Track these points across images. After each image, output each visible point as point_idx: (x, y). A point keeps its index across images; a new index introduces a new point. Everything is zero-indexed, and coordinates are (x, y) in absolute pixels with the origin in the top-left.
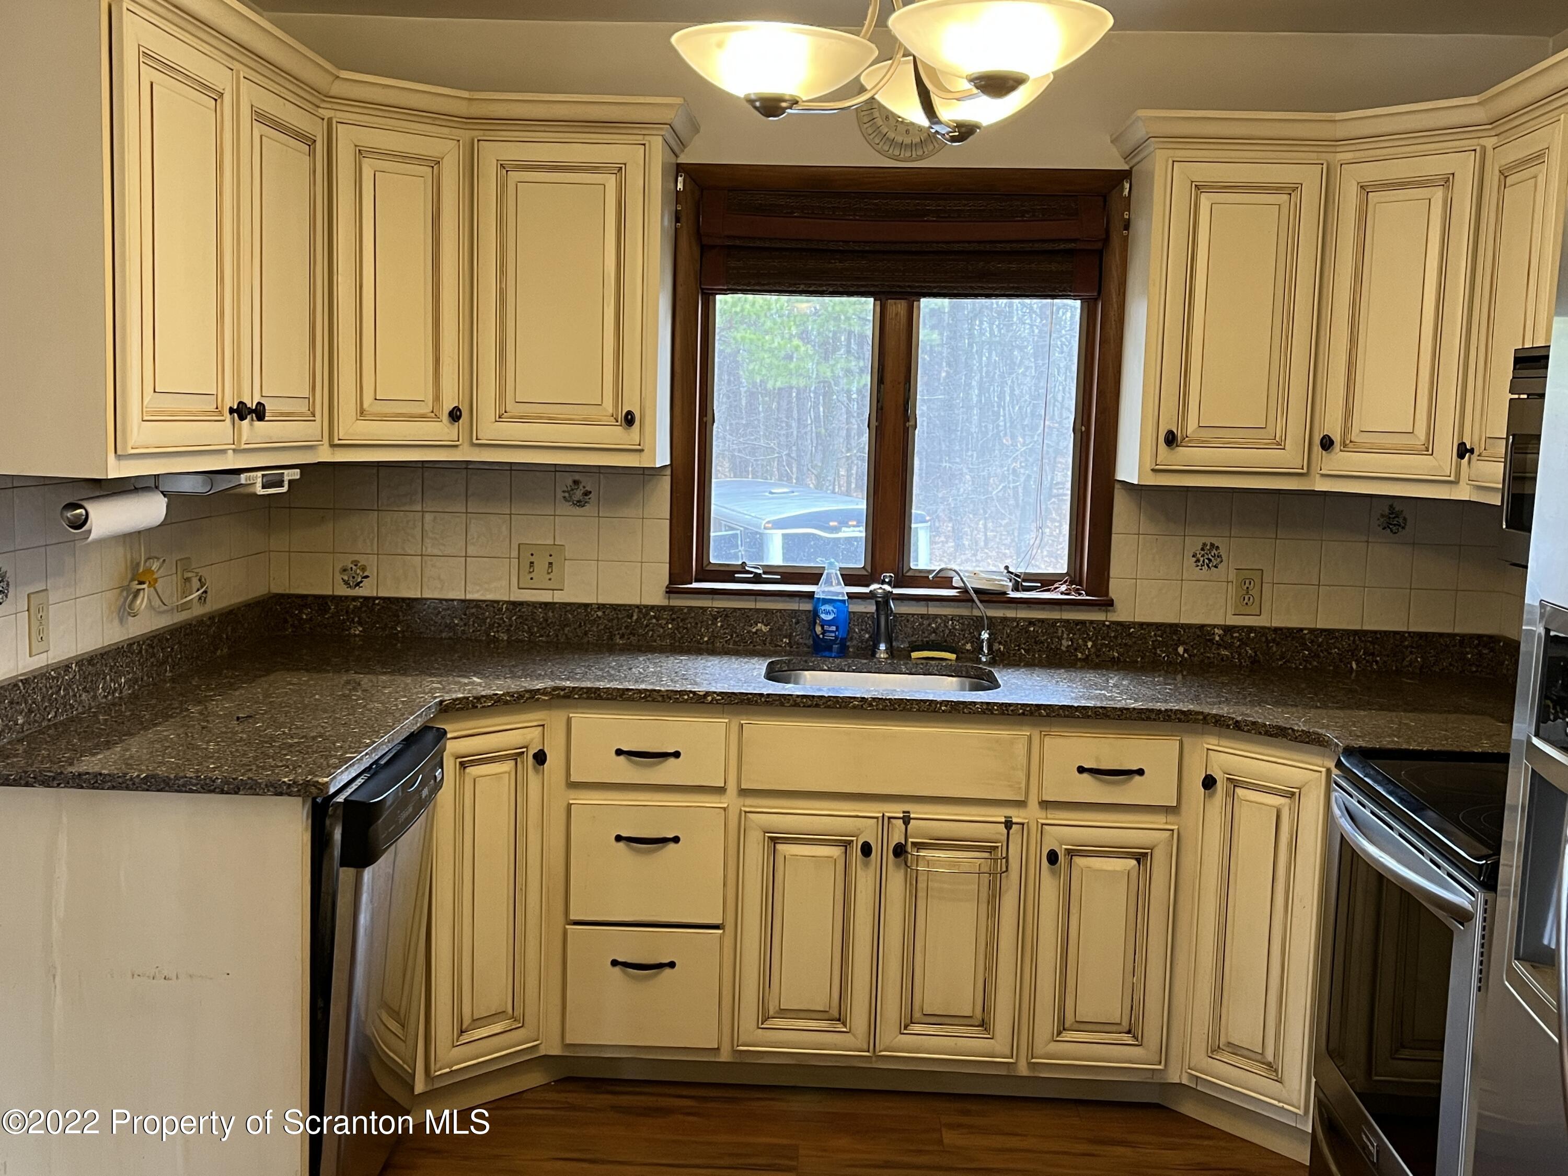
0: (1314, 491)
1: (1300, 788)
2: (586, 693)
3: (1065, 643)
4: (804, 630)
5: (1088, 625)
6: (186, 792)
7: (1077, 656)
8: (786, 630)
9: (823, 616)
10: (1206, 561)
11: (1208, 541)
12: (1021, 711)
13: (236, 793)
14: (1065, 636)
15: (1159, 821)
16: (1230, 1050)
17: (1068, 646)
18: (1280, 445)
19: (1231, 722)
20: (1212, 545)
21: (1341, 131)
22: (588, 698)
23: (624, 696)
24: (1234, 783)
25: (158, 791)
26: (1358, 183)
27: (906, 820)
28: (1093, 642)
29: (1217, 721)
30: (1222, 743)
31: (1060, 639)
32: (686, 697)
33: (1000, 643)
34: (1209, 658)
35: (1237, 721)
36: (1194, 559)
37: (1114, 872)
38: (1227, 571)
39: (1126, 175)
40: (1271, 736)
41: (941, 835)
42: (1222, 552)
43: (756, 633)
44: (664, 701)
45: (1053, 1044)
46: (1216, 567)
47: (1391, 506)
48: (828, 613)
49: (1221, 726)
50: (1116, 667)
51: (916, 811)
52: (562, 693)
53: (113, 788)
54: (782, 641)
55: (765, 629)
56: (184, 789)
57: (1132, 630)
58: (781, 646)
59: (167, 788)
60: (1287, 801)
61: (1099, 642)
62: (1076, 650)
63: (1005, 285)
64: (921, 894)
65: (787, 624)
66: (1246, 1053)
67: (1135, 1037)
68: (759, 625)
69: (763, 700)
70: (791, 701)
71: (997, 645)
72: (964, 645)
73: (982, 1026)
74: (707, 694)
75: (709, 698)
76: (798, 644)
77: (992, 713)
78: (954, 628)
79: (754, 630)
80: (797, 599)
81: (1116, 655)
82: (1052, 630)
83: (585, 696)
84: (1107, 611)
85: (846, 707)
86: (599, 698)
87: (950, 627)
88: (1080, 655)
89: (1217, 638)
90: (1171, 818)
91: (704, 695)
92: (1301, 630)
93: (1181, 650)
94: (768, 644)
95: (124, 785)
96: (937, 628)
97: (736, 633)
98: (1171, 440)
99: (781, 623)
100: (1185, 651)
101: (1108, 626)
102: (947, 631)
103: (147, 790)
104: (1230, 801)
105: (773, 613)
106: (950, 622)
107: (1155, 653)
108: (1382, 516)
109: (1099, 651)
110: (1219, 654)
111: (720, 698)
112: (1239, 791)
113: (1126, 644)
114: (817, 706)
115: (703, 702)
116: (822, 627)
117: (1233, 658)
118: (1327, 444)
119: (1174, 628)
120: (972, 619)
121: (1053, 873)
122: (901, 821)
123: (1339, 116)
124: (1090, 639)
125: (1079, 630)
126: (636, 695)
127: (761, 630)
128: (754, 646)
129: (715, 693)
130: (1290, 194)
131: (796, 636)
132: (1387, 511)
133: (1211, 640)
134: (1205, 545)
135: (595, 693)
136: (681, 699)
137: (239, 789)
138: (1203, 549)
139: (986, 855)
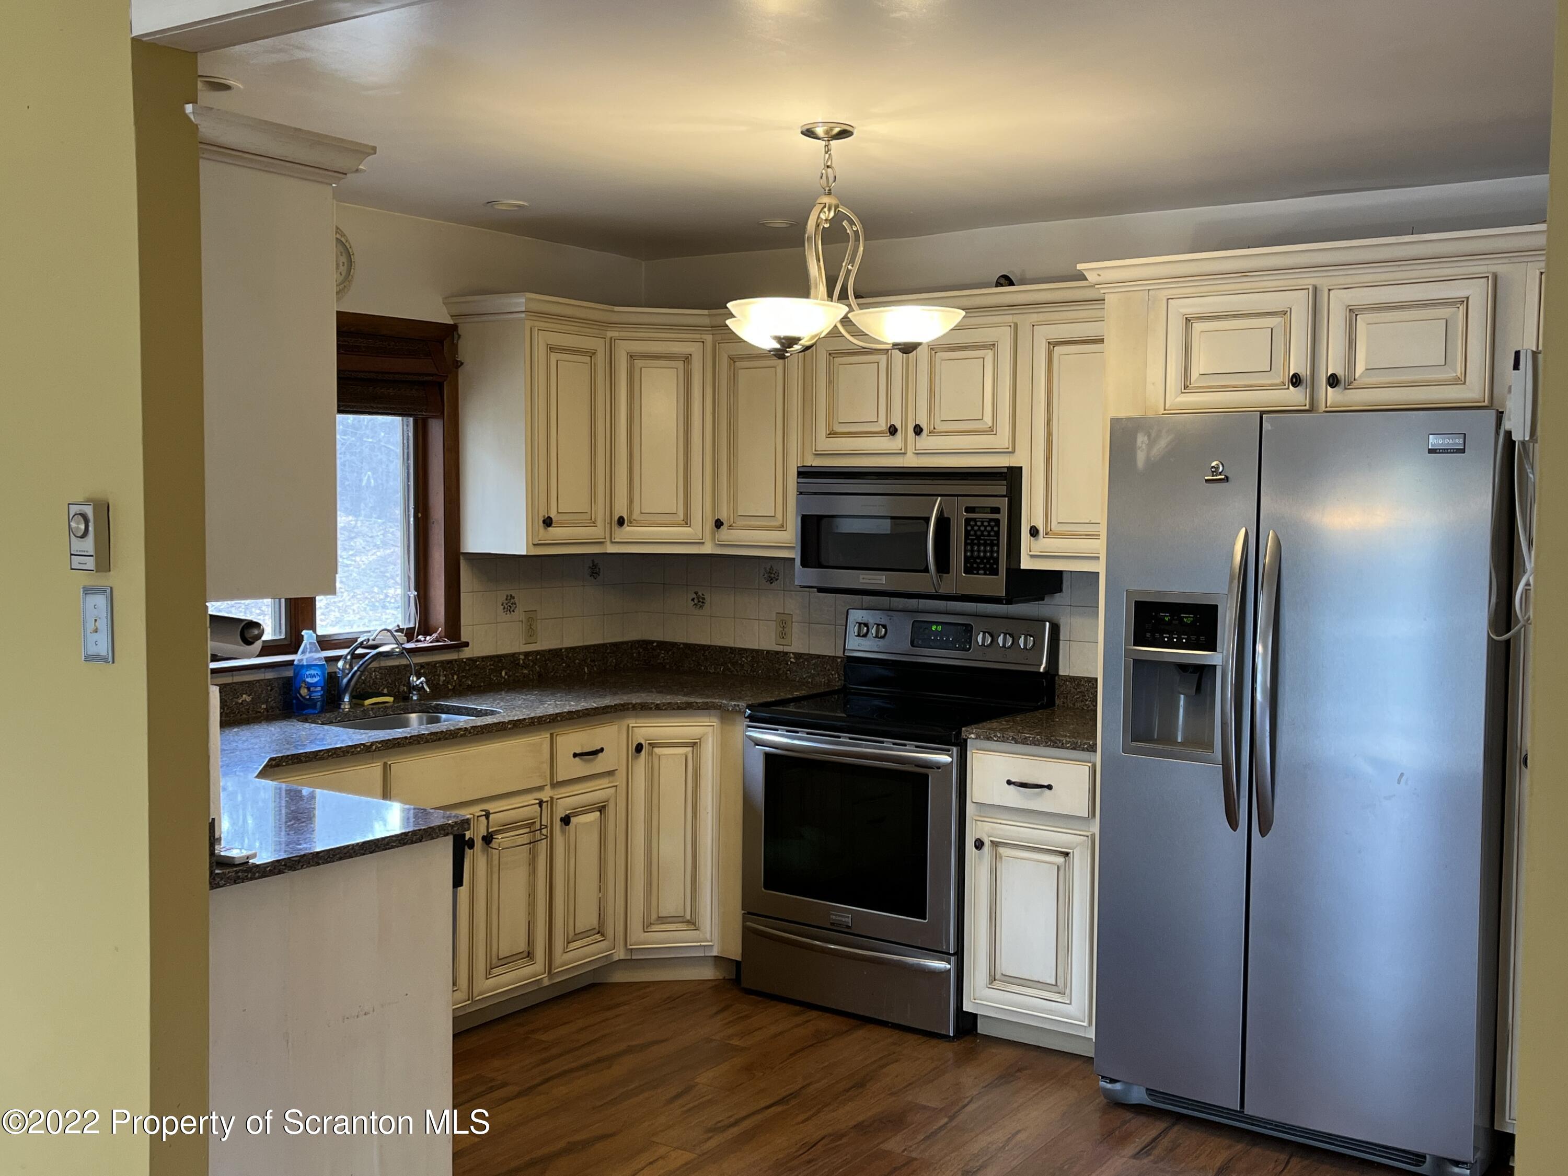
0: (606, 553)
1: (700, 739)
2: (291, 759)
3: (442, 678)
4: (276, 695)
5: (454, 663)
6: (389, 849)
7: (448, 687)
8: (264, 697)
9: (309, 680)
10: (509, 608)
11: (509, 593)
12: (548, 720)
13: (421, 841)
14: (442, 673)
15: (604, 782)
16: (659, 922)
17: (444, 681)
18: (594, 524)
19: (653, 706)
20: (511, 595)
21: (614, 318)
22: (293, 763)
23: (318, 757)
24: (653, 745)
25: (371, 853)
26: (628, 353)
27: (487, 815)
28: (457, 675)
29: (642, 707)
30: (638, 721)
31: (439, 676)
32: (359, 749)
33: (404, 685)
34: (517, 676)
35: (657, 704)
36: (502, 607)
37: (591, 822)
38: (519, 614)
39: (454, 328)
40: (682, 709)
41: (509, 821)
42: (516, 600)
43: (242, 703)
44: (344, 756)
45: (564, 955)
46: (513, 611)
47: (593, 561)
48: (313, 676)
49: (646, 709)
50: (470, 693)
51: (491, 807)
52: (274, 762)
53: (341, 859)
54: (261, 707)
55: (248, 699)
56: (388, 847)
57: (478, 663)
58: (260, 712)
59: (377, 849)
60: (690, 749)
61: (461, 675)
62: (448, 683)
63: (388, 406)
64: (496, 869)
65: (264, 692)
66: (670, 920)
67: (603, 935)
68: (244, 696)
69: (407, 741)
70: (424, 739)
71: (402, 687)
72: (382, 690)
73: (528, 956)
74: (373, 744)
75: (374, 747)
76: (273, 708)
77: (534, 725)
78: (376, 678)
79: (240, 701)
80: (263, 670)
81: (470, 683)
82: (434, 670)
83: (290, 762)
84: (459, 651)
85: (456, 737)
86: (300, 762)
87: (374, 678)
88: (450, 687)
89: (521, 662)
90: (611, 778)
91: (371, 745)
92: (561, 649)
93: (503, 673)
94: (251, 712)
95: (348, 855)
96: (366, 679)
97: (226, 705)
98: (548, 522)
99: (260, 692)
100: (506, 674)
101: (465, 662)
102: (371, 682)
103: (364, 854)
104: (650, 757)
105: (253, 684)
106: (374, 673)
107: (490, 678)
108: (590, 567)
109: (461, 681)
110: (522, 673)
111: (380, 745)
112: (656, 750)
113: (475, 674)
114: (440, 739)
115: (370, 751)
116: (308, 689)
117: (529, 674)
118: (621, 521)
119: (499, 657)
120: (387, 669)
121: (563, 832)
122: (484, 817)
123: (617, 309)
124: (455, 674)
125: (449, 667)
126: (325, 755)
127: (245, 700)
128: (241, 715)
129: (377, 742)
130: (591, 357)
131: (271, 701)
132: (591, 565)
133: (518, 664)
134: (507, 596)
135: (297, 758)
136: (356, 752)
137: (422, 837)
138: (507, 599)
139: (527, 830)
